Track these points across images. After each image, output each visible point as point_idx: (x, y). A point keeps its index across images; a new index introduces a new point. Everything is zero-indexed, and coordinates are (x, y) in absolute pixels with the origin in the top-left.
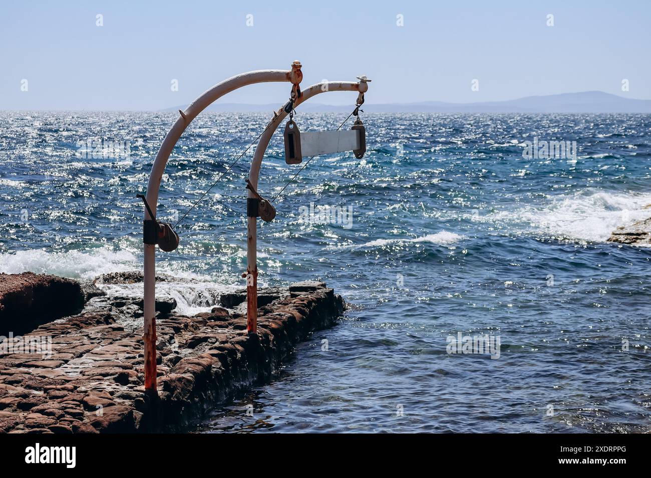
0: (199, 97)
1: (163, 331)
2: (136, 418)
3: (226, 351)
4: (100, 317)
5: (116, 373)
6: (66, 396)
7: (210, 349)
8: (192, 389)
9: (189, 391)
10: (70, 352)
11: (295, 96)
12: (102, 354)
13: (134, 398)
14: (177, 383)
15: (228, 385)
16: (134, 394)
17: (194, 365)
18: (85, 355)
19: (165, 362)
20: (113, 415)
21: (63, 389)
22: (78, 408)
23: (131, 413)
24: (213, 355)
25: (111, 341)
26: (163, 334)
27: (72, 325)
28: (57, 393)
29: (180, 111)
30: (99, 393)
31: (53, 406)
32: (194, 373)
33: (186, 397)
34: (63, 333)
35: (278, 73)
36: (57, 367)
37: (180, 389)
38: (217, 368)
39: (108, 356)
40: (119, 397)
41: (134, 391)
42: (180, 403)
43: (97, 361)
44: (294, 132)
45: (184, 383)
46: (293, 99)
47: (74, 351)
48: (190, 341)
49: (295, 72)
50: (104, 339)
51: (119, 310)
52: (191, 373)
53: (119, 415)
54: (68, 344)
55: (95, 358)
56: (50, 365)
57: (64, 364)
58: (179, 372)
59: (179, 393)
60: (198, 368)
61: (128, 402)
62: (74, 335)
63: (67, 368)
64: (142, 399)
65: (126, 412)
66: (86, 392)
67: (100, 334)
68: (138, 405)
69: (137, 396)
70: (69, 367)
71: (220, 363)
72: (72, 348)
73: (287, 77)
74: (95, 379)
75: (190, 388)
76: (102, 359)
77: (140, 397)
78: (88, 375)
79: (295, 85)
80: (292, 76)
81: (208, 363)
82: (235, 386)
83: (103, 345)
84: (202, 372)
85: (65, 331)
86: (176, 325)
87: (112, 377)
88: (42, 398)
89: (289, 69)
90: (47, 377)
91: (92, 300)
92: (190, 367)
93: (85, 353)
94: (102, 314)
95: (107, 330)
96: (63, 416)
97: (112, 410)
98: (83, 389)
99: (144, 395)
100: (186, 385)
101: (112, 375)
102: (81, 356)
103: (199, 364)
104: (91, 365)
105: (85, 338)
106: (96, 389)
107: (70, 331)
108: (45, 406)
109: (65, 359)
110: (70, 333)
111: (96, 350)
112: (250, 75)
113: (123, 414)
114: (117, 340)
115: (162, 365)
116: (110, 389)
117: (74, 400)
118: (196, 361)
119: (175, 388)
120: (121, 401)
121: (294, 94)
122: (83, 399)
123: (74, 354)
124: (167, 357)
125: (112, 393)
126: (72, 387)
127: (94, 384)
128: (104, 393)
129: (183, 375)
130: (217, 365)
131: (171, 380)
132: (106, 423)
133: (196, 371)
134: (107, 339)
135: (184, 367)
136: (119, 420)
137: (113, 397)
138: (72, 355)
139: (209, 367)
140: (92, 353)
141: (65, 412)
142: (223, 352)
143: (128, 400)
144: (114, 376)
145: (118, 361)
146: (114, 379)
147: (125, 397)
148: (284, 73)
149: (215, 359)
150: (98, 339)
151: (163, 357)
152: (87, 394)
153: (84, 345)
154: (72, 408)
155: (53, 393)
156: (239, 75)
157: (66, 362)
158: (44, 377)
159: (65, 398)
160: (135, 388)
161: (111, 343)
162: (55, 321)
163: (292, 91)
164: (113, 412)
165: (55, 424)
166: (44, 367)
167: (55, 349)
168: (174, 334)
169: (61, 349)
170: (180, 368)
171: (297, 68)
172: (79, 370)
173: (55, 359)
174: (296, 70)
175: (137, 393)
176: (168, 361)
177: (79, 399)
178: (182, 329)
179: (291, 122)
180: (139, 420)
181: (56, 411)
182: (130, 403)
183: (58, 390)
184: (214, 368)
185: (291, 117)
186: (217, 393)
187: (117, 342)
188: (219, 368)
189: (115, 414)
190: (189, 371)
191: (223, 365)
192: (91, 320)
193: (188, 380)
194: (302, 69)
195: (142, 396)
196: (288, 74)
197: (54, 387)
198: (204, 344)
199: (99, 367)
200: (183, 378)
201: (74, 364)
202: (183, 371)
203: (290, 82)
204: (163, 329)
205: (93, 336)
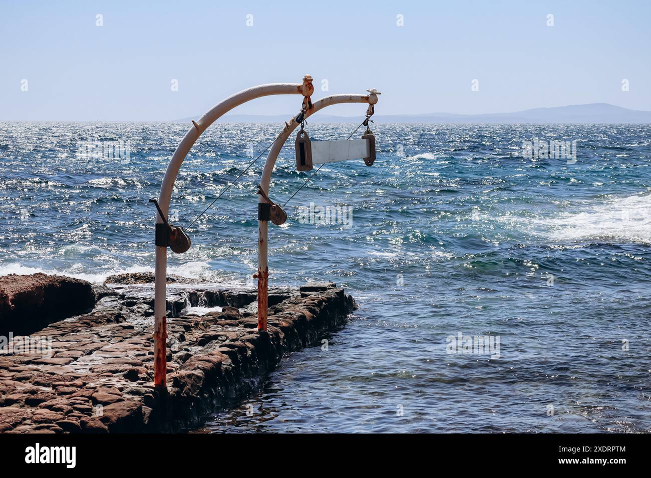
0: (212, 108)
1: (173, 329)
2: (145, 414)
3: (237, 349)
4: (110, 316)
5: (126, 370)
6: (75, 392)
7: (220, 347)
8: (202, 385)
9: (199, 387)
10: (80, 349)
11: (306, 107)
12: (111, 352)
13: (143, 394)
14: (187, 380)
15: (238, 381)
16: (143, 390)
17: (204, 362)
18: (94, 353)
19: (175, 359)
20: (122, 411)
21: (72, 385)
22: (86, 403)
23: (140, 408)
24: (223, 352)
25: (121, 339)
26: (173, 332)
27: (82, 324)
28: (66, 389)
29: (193, 121)
30: (108, 389)
31: (61, 402)
32: (204, 370)
33: (196, 393)
34: (73, 331)
35: (290, 86)
36: (66, 364)
37: (190, 385)
38: (227, 365)
39: (118, 354)
40: (128, 393)
41: (144, 387)
42: (190, 399)
43: (107, 358)
44: (305, 141)
45: (194, 380)
46: (305, 110)
47: (83, 348)
48: (200, 339)
49: (306, 85)
50: (114, 337)
51: (129, 309)
52: (201, 370)
53: (128, 411)
54: (77, 342)
55: (104, 355)
56: (60, 362)
57: (73, 361)
58: (189, 369)
59: (189, 389)
60: (208, 365)
61: (137, 398)
62: (84, 333)
63: (76, 364)
64: (151, 395)
65: (135, 407)
66: (95, 388)
67: (110, 332)
68: (147, 400)
69: (146, 392)
70: (78, 364)
71: (230, 361)
72: (82, 346)
73: (299, 90)
74: (104, 376)
75: (200, 385)
76: (111, 356)
77: (149, 393)
78: (98, 372)
79: (306, 97)
80: (304, 89)
81: (218, 360)
82: (245, 382)
83: (113, 342)
84: (212, 368)
85: (75, 330)
86: (186, 324)
87: (122, 373)
88: (50, 394)
89: (300, 83)
90: (56, 374)
91: (102, 300)
92: (201, 364)
93: (95, 351)
94: (113, 313)
95: (117, 328)
96: (71, 411)
97: (121, 406)
98: (92, 385)
99: (153, 391)
100: (196, 381)
101: (121, 371)
102: (90, 353)
103: (209, 361)
104: (100, 362)
105: (95, 336)
106: (105, 385)
107: (80, 329)
108: (54, 402)
109: (74, 356)
110: (80, 331)
111: (106, 348)
112: (262, 88)
113: (132, 409)
114: (127, 338)
115: (172, 362)
116: (119, 385)
117: (82, 396)
118: (207, 358)
119: (185, 384)
120: (130, 396)
121: (305, 105)
122: (91, 395)
123: (84, 351)
124: (177, 354)
125: (121, 389)
126: (81, 383)
127: (103, 380)
128: (113, 389)
129: (193, 372)
130: (227, 362)
131: (181, 377)
132: (115, 418)
133: (205, 367)
134: (117, 337)
135: (194, 364)
136: (128, 416)
137: (122, 393)
138: (82, 353)
139: (219, 364)
140: (101, 350)
141: (73, 407)
142: (233, 350)
143: (137, 396)
144: (124, 373)
145: (128, 358)
146: (124, 375)
147: (133, 393)
148: (296, 86)
149: (225, 356)
150: (109, 337)
151: (173, 354)
152: (96, 390)
153: (94, 342)
154: (80, 404)
155: (62, 389)
156: (252, 88)
157: (76, 359)
158: (53, 374)
159: (74, 394)
160: (145, 385)
161: (121, 341)
162: (65, 320)
163: (304, 103)
164: (121, 408)
165: (63, 419)
166: (53, 364)
167: (65, 347)
168: (184, 332)
169: (70, 347)
170: (190, 365)
171: (308, 82)
172: (88, 367)
173: (64, 356)
174: (307, 84)
175: (147, 389)
176: (178, 358)
177: (87, 395)
178: (193, 327)
179: (302, 132)
180: (148, 415)
181: (64, 407)
182: (139, 399)
183: (67, 386)
184: (224, 365)
185: (302, 127)
186: (227, 389)
187: (127, 340)
188: (230, 365)
189: (124, 410)
190: (199, 368)
191: (233, 362)
192: (101, 319)
193: (198, 377)
194: (313, 83)
195: (151, 392)
196: (299, 87)
197: (63, 383)
198: (214, 341)
199: (108, 364)
200: (193, 374)
201: (84, 361)
202: (193, 367)
203: (301, 95)
204: (173, 327)
205: (103, 334)
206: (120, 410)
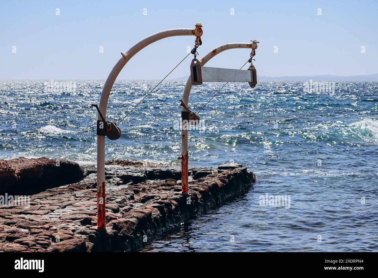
0: (134, 45)
1: (126, 193)
2: (88, 247)
3: (164, 204)
4: (90, 184)
5: (82, 218)
6: (42, 232)
7: (153, 203)
8: (135, 228)
9: (133, 229)
10: (58, 205)
11: (197, 44)
12: (79, 206)
13: (88, 234)
14: (125, 225)
15: (164, 225)
16: (88, 231)
17: (139, 213)
18: (67, 207)
20: (70, 245)
21: (42, 228)
22: (47, 240)
23: (84, 244)
24: (154, 207)
25: (88, 198)
26: (126, 194)
27: (68, 189)
28: (36, 231)
29: (122, 53)
30: (65, 230)
31: (29, 239)
32: (137, 218)
33: (130, 233)
34: (59, 194)
35: (186, 30)
36: (45, 214)
37: (126, 228)
38: (157, 215)
39: (83, 208)
40: (78, 233)
41: (90, 229)
42: (125, 237)
43: (75, 210)
44: (197, 66)
45: (129, 225)
46: (197, 46)
47: (60, 204)
48: (143, 198)
49: (197, 30)
50: (84, 197)
51: (107, 181)
52: (135, 218)
53: (74, 245)
54: (59, 200)
55: (73, 209)
56: (41, 212)
57: (51, 212)
58: (127, 218)
59: (125, 231)
60: (141, 215)
61: (84, 237)
62: (67, 195)
63: (52, 215)
64: (94, 234)
65: (80, 243)
66: (56, 230)
67: (83, 194)
68: (91, 238)
69: (91, 233)
70: (53, 215)
71: (159, 212)
72: (60, 203)
73: (193, 33)
74: (66, 222)
75: (134, 228)
76: (77, 209)
77: (93, 233)
78: (63, 219)
79: (198, 37)
80: (196, 32)
81: (149, 212)
82: (170, 226)
83: (83, 201)
84: (144, 217)
85: (61, 193)
86: (136, 189)
87: (79, 220)
88: (24, 234)
89: (194, 28)
90: (35, 221)
91: (90, 175)
92: (136, 215)
93: (68, 206)
94: (92, 183)
95: (89, 192)
96: (34, 245)
97: (70, 242)
98: (54, 228)
99: (95, 232)
100: (131, 226)
101: (79, 219)
102: (65, 207)
103: (142, 212)
104: (68, 213)
105: (73, 196)
106: (63, 228)
107: (64, 192)
108: (24, 239)
109: (52, 209)
110: (64, 193)
111: (77, 204)
112: (168, 32)
113: (77, 244)
114: (93, 198)
115: (119, 213)
116: (73, 228)
117: (45, 235)
118: (141, 210)
119: (122, 228)
120: (80, 235)
121: (197, 43)
122: (52, 234)
123: (60, 206)
124: (123, 208)
125: (74, 231)
126: (48, 227)
127: (63, 225)
128: (68, 231)
129: (130, 220)
130: (156, 213)
131: (119, 223)
132: (63, 250)
133: (139, 216)
134: (87, 197)
135: (131, 214)
136: (73, 249)
137: (74, 233)
138: (58, 207)
139: (150, 214)
140: (73, 206)
141: (37, 243)
142: (161, 205)
143: (84, 235)
144: (80, 220)
145: (88, 211)
146: (80, 222)
147: (82, 233)
148: (190, 30)
149: (156, 209)
150: (81, 198)
151: (120, 208)
152: (56, 231)
153: (69, 200)
154: (42, 240)
155: (33, 230)
156: (161, 32)
157: (53, 211)
158: (32, 220)
159: (40, 234)
160: (91, 228)
161: (89, 200)
162: (60, 187)
163: (196, 41)
164: (70, 243)
165: (26, 251)
166: (36, 214)
167: (49, 203)
168: (133, 195)
169: (52, 203)
170: (128, 215)
171: (199, 28)
172: (59, 216)
173: (45, 209)
174: (198, 28)
175: (91, 231)
176: (124, 210)
177: (49, 234)
178: (141, 191)
179: (195, 59)
180: (91, 248)
181: (30, 242)
182: (86, 237)
183: (38, 228)
184: (154, 215)
185: (195, 56)
186: (156, 231)
187: (92, 199)
188: (158, 215)
189: (71, 244)
190: (134, 217)
191: (161, 213)
192: (83, 187)
193: (132, 223)
194: (202, 28)
195: (94, 233)
196: (193, 31)
197: (36, 226)
198: (151, 200)
199: (73, 214)
200: (129, 221)
201: (58, 212)
202: (130, 217)
203: (194, 36)
204: (126, 191)
205: (77, 196)
206: (69, 244)
